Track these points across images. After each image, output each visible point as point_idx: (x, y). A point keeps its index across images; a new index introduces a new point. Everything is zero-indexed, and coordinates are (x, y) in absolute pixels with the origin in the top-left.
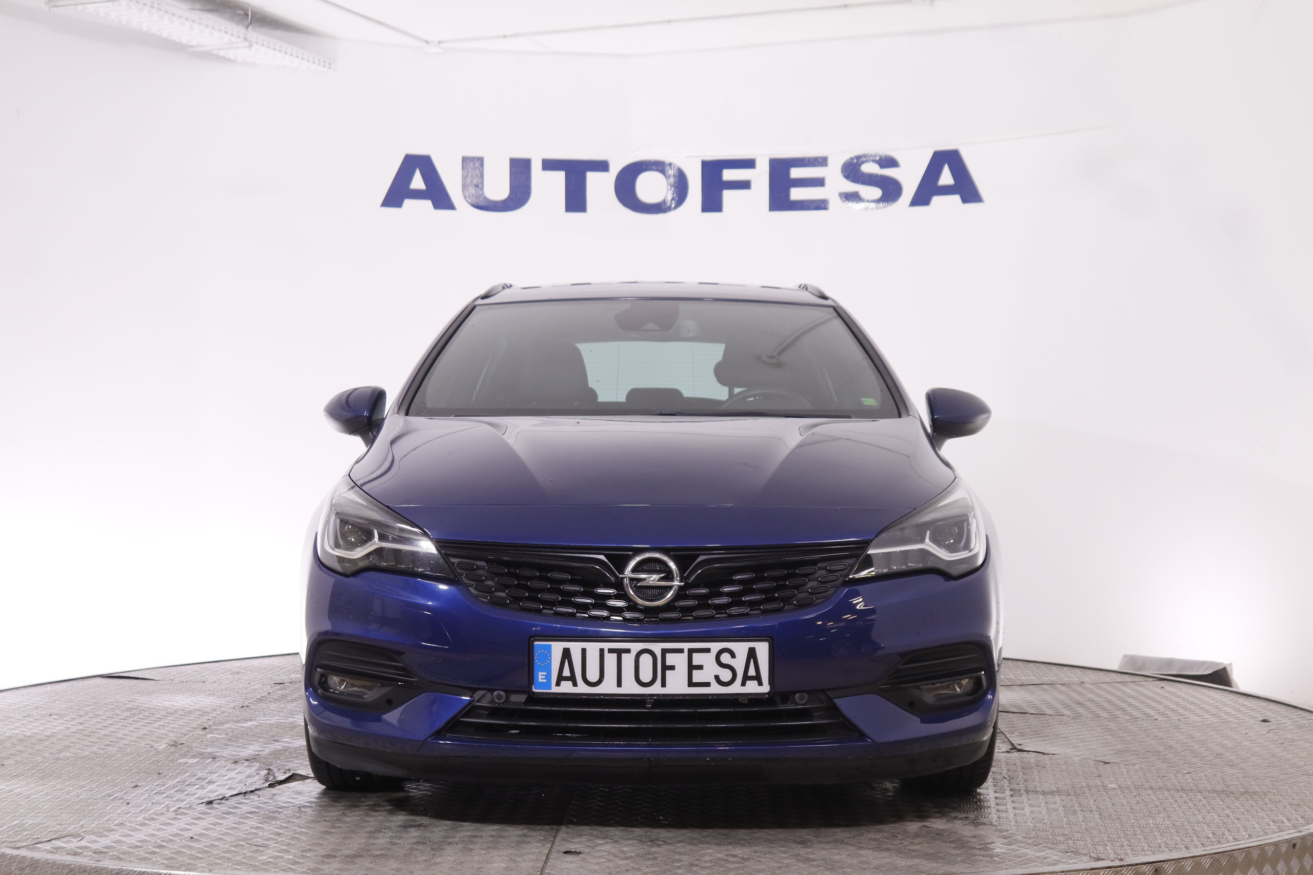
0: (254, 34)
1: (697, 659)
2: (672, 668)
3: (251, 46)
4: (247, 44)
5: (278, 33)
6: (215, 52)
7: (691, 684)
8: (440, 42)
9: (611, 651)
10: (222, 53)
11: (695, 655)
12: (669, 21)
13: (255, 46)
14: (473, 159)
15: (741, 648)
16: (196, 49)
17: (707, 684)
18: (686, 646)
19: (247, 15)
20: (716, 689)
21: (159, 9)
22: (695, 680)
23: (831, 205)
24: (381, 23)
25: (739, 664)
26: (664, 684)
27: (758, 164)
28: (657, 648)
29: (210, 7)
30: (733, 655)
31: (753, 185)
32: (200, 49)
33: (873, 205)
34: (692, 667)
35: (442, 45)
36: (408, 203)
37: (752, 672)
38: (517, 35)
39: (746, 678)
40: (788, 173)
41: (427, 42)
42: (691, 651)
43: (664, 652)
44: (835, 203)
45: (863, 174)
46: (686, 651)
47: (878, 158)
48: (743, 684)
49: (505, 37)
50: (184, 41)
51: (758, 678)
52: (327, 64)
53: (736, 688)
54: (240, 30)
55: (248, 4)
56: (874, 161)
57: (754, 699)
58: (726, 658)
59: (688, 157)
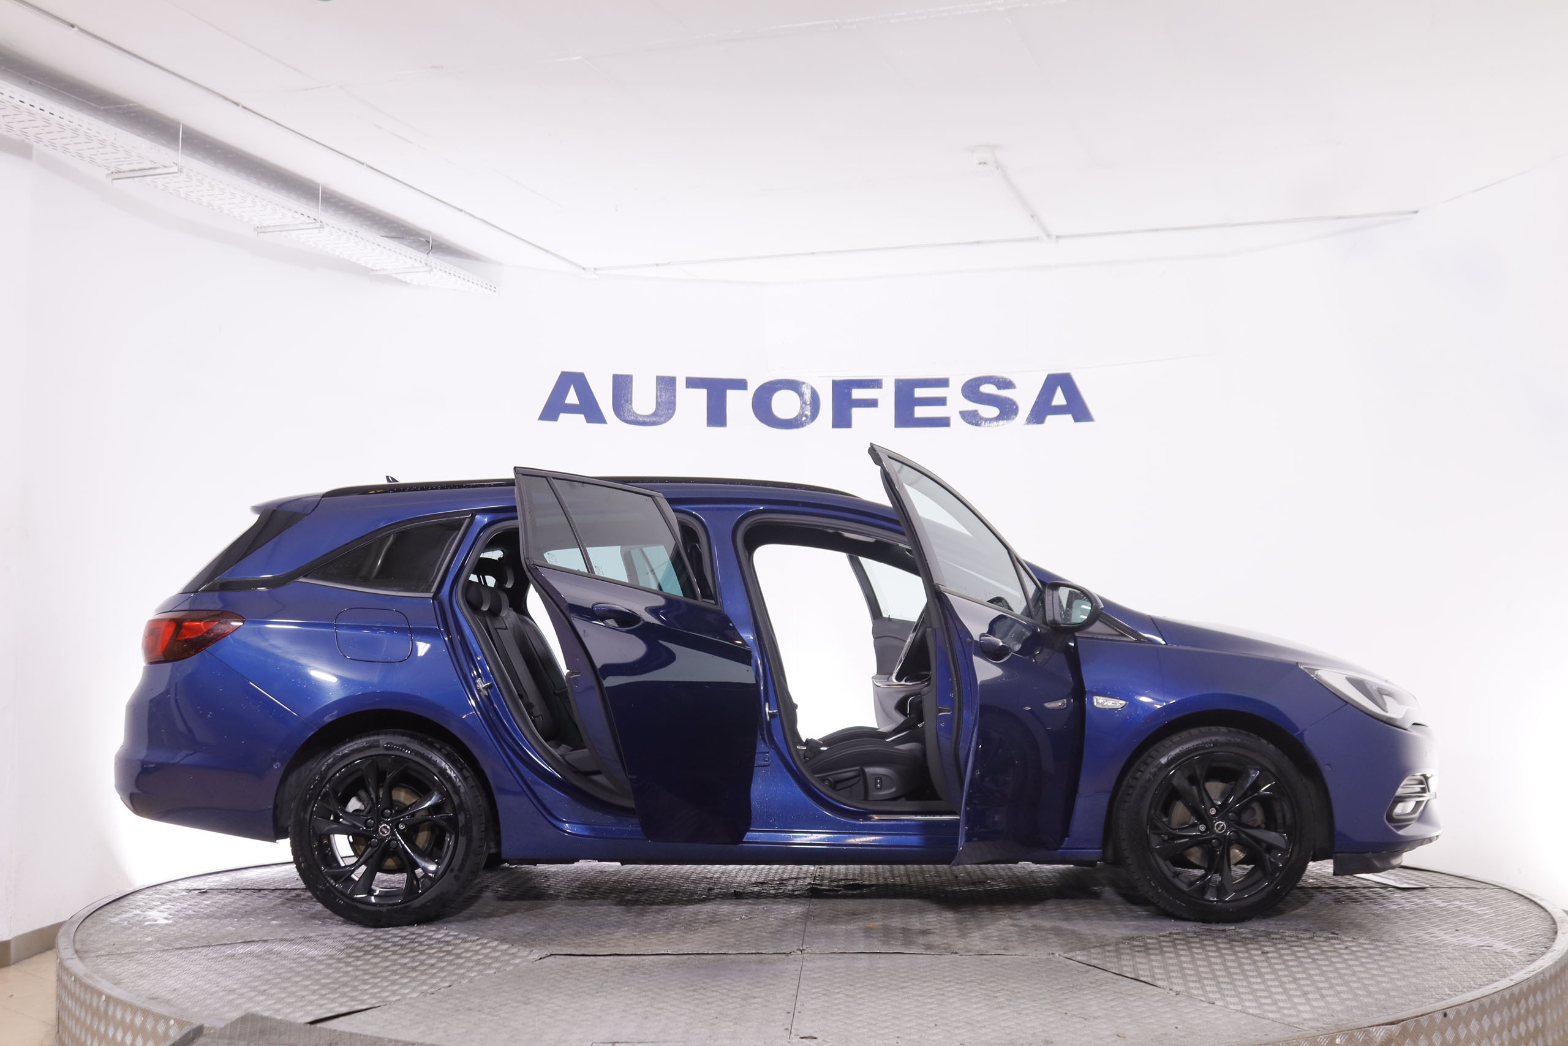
0: (434, 260)
3: (431, 270)
4: (428, 269)
5: (449, 258)
6: (394, 276)
8: (595, 269)
10: (400, 277)
12: (813, 253)
13: (434, 270)
16: (379, 273)
19: (429, 242)
21: (356, 236)
24: (546, 251)
29: (393, 234)
32: (383, 273)
35: (597, 272)
38: (669, 263)
41: (584, 269)
49: (657, 265)
50: (369, 266)
52: (493, 288)
54: (422, 256)
55: (430, 232)
59: (820, 377)
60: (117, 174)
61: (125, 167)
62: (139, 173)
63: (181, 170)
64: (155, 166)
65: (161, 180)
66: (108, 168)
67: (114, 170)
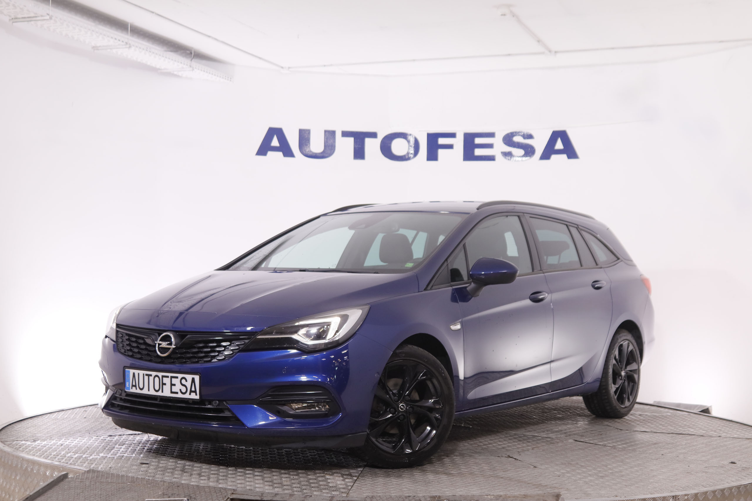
0: (195, 63)
1: (174, 381)
2: (165, 384)
3: (193, 70)
4: (191, 69)
5: (204, 62)
6: (172, 72)
7: (172, 392)
8: (289, 68)
9: (147, 375)
10: (175, 73)
11: (173, 379)
13: (195, 70)
14: (304, 130)
15: (189, 377)
16: (164, 71)
17: (177, 393)
18: (170, 375)
19: (192, 53)
20: (180, 395)
22: (173, 391)
23: (497, 158)
25: (188, 384)
26: (162, 392)
27: (457, 135)
28: (160, 374)
29: (171, 49)
30: (186, 381)
31: (455, 147)
33: (520, 159)
34: (172, 385)
36: (270, 153)
37: (193, 389)
38: (332, 65)
39: (191, 391)
40: (473, 141)
41: (282, 68)
42: (172, 377)
43: (163, 377)
44: (499, 157)
45: (514, 142)
46: (170, 377)
47: (522, 134)
48: (190, 394)
49: (325, 66)
50: (158, 67)
51: (195, 392)
52: (229, 79)
53: (187, 396)
54: (188, 61)
55: (192, 47)
56: (521, 136)
57: (194, 401)
58: (183, 381)
59: (420, 131)
60: (15, 19)
61: (20, 16)
62: (29, 19)
63: (51, 18)
64: (37, 15)
65: (39, 23)
66: (10, 16)
67: (13, 17)
